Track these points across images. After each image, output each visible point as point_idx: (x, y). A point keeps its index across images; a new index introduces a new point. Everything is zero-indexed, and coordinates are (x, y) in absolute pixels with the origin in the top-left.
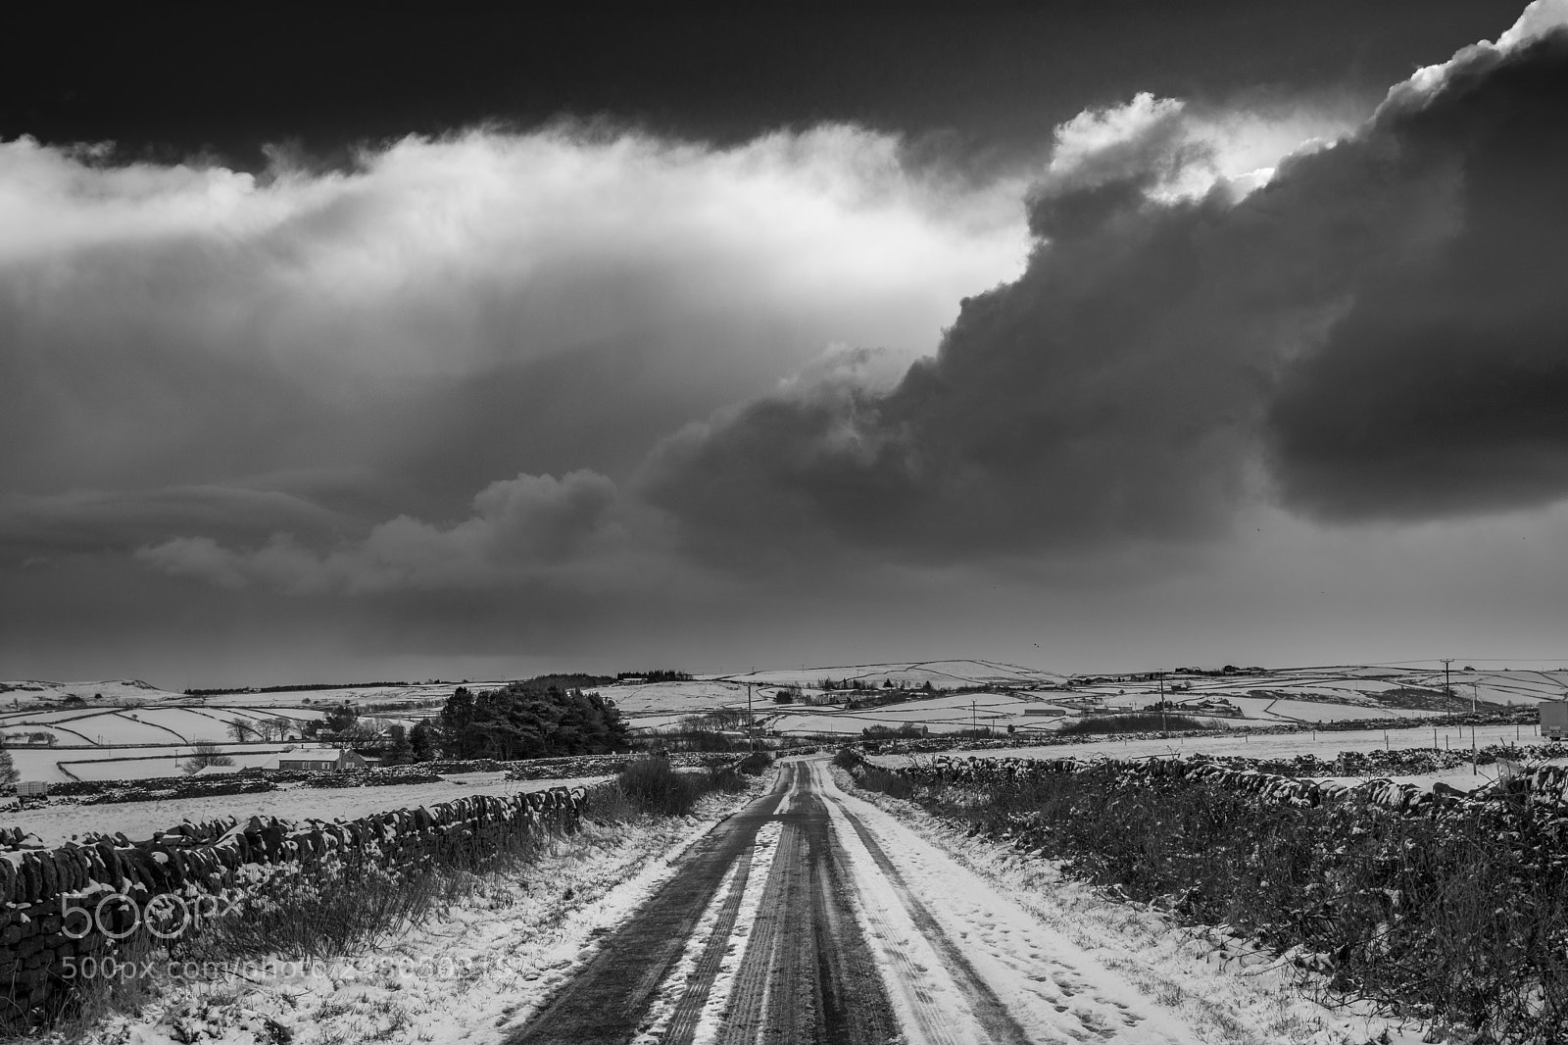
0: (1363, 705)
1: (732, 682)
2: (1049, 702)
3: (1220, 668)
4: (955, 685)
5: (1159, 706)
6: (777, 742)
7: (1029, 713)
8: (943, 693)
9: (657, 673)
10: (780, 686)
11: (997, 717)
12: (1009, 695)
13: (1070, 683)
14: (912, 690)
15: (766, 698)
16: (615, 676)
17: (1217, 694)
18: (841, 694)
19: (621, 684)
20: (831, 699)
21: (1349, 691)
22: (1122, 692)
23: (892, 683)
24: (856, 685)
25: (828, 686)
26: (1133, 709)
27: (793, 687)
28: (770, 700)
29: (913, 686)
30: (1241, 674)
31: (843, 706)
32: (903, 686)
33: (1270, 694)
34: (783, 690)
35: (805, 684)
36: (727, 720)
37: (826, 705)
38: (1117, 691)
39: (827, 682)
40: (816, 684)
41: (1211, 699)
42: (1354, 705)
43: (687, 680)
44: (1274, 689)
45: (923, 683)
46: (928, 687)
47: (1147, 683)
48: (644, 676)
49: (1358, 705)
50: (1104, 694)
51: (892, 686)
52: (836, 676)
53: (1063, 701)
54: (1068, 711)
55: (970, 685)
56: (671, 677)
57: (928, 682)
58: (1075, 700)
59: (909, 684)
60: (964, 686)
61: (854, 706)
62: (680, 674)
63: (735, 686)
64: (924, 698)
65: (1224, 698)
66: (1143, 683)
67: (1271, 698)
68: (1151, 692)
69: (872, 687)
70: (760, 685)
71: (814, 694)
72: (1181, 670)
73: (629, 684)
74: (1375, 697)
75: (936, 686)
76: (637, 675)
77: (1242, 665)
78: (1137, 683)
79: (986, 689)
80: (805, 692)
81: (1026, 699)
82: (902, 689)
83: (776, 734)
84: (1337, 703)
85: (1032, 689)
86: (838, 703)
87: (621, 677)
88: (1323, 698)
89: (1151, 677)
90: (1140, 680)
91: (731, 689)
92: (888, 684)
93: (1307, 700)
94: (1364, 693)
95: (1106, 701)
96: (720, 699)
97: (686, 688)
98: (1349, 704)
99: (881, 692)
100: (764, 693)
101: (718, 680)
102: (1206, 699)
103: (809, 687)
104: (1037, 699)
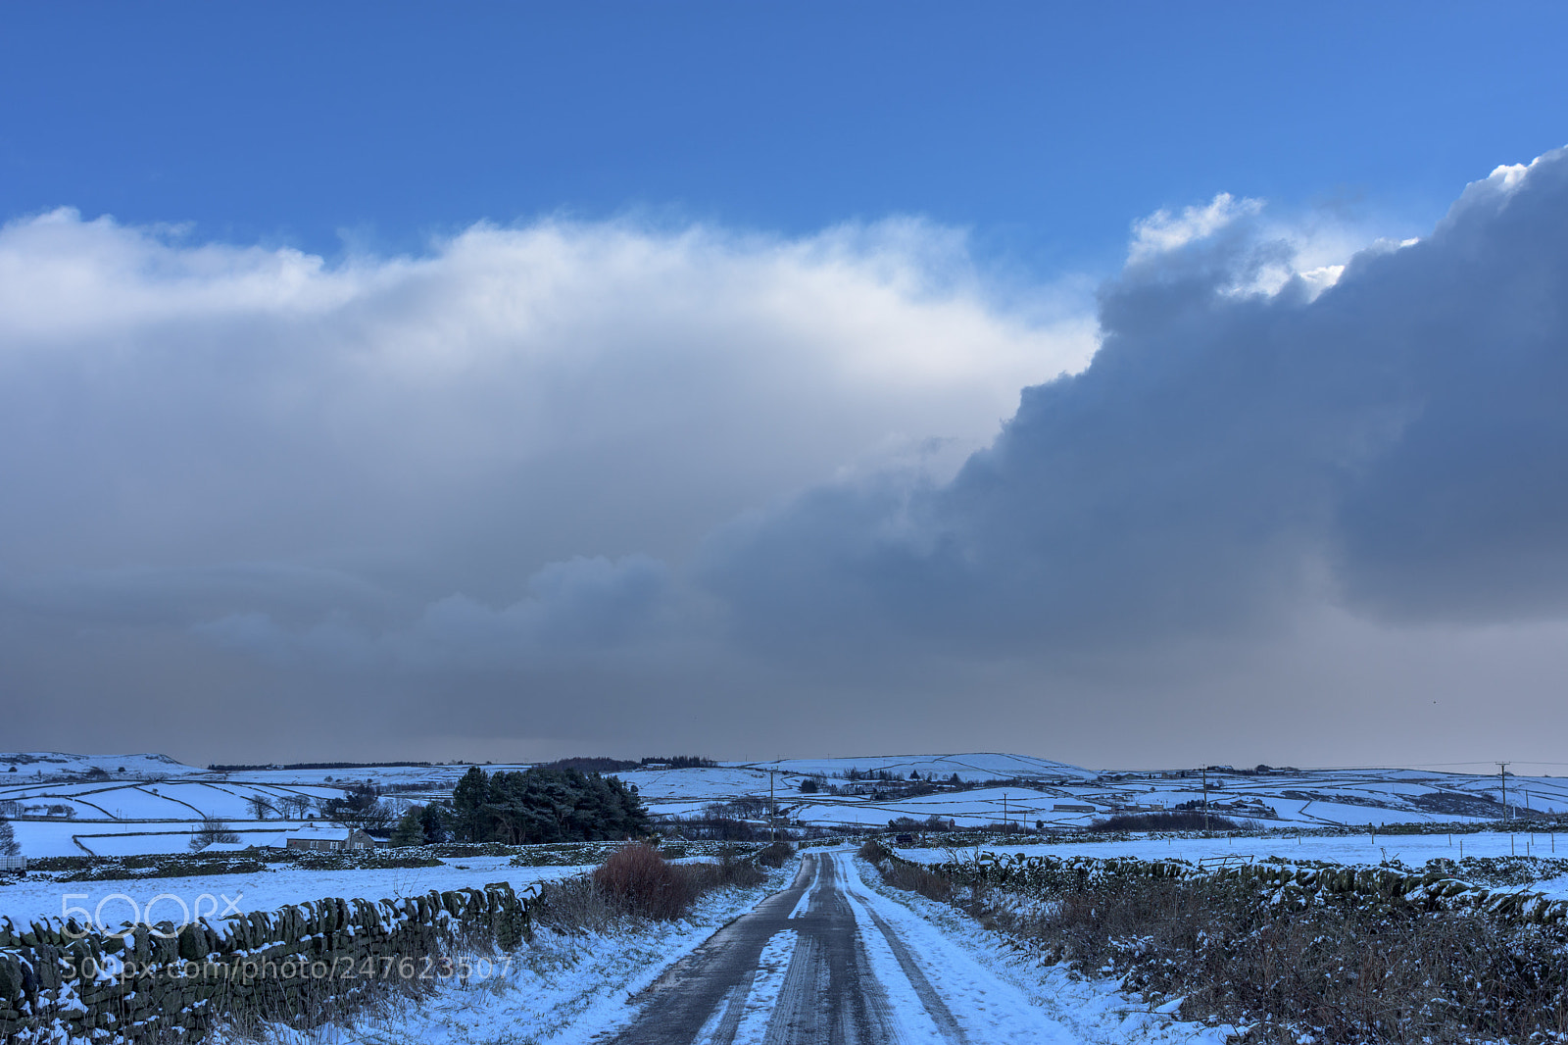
0: (1401, 808)
1: (757, 770)
2: (1079, 797)
3: (1253, 767)
4: (983, 778)
5: (1192, 805)
6: (801, 832)
7: (1058, 808)
8: (970, 786)
9: (682, 759)
10: (805, 775)
11: (1025, 812)
12: (1038, 789)
13: (1100, 779)
14: (939, 782)
15: (790, 787)
16: (639, 761)
17: (1250, 794)
18: (867, 784)
19: (645, 769)
20: (857, 789)
21: (1386, 794)
22: (1153, 790)
23: (919, 774)
24: (883, 775)
25: (854, 776)
26: (1165, 807)
27: (818, 777)
28: (796, 789)
29: (940, 778)
30: (1275, 774)
31: (868, 797)
32: (930, 778)
33: (1305, 795)
34: (808, 779)
35: (831, 773)
36: (751, 808)
37: (852, 795)
38: (1148, 788)
39: (853, 772)
40: (842, 773)
41: (1244, 798)
42: (1391, 808)
43: (711, 767)
44: (1308, 790)
45: (950, 775)
46: (955, 779)
47: (1178, 781)
48: (668, 761)
49: (1395, 809)
50: (1134, 791)
51: (918, 777)
52: (862, 767)
53: (1093, 797)
54: (1098, 808)
55: (998, 778)
56: (695, 763)
57: (955, 775)
58: (1105, 796)
59: (936, 775)
60: (992, 779)
61: (880, 797)
62: (704, 760)
63: (761, 773)
64: (951, 790)
65: (1257, 798)
66: (1174, 781)
67: (1305, 799)
68: (1182, 790)
69: (898, 779)
70: (785, 773)
71: (840, 784)
72: (1213, 768)
73: (653, 769)
74: (1412, 800)
75: (964, 778)
76: (662, 761)
77: (1275, 764)
78: (1168, 781)
79: (1014, 783)
80: (830, 782)
81: (1055, 795)
82: (929, 781)
83: (801, 824)
84: (1373, 805)
85: (1061, 784)
86: (864, 793)
87: (645, 762)
88: (1359, 800)
89: (1183, 774)
90: (1171, 778)
91: (756, 776)
92: (914, 775)
93: (1342, 802)
94: (1401, 796)
95: (1136, 798)
96: (743, 787)
97: (711, 773)
98: (1386, 807)
99: (907, 783)
100: (789, 781)
101: (742, 767)
102: (1239, 798)
103: (835, 776)
104: (1066, 795)
